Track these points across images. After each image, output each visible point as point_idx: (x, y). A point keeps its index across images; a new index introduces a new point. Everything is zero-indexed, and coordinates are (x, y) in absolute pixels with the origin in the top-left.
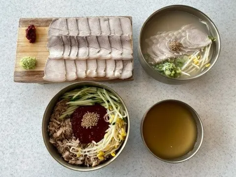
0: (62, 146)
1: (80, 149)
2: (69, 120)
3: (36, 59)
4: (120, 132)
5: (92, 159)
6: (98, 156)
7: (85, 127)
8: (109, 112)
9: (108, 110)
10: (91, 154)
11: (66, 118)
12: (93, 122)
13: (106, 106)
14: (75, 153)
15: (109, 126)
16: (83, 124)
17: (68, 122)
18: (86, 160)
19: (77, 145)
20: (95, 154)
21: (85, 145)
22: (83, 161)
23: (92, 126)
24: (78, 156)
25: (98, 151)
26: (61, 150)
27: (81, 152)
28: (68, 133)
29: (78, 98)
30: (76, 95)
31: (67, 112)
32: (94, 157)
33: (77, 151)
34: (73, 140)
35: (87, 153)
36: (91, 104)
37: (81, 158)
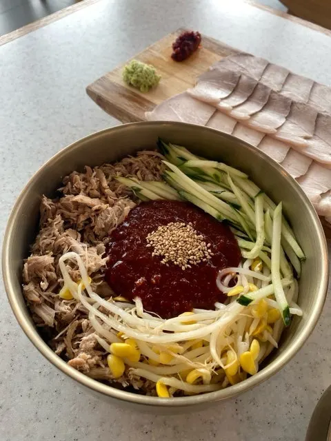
1: (86, 281)
2: (132, 204)
5: (87, 339)
7: (152, 249)
8: (243, 270)
9: (246, 265)
10: (102, 322)
12: (183, 256)
13: (252, 250)
14: (67, 278)
16: (152, 237)
17: (128, 206)
20: (110, 336)
22: (62, 322)
23: (170, 262)
24: (62, 293)
25: (128, 332)
26: (44, 240)
27: (79, 289)
28: (100, 223)
31: (146, 184)
32: (102, 342)
33: (76, 279)
34: (94, 249)
35: (93, 311)
37: (64, 308)
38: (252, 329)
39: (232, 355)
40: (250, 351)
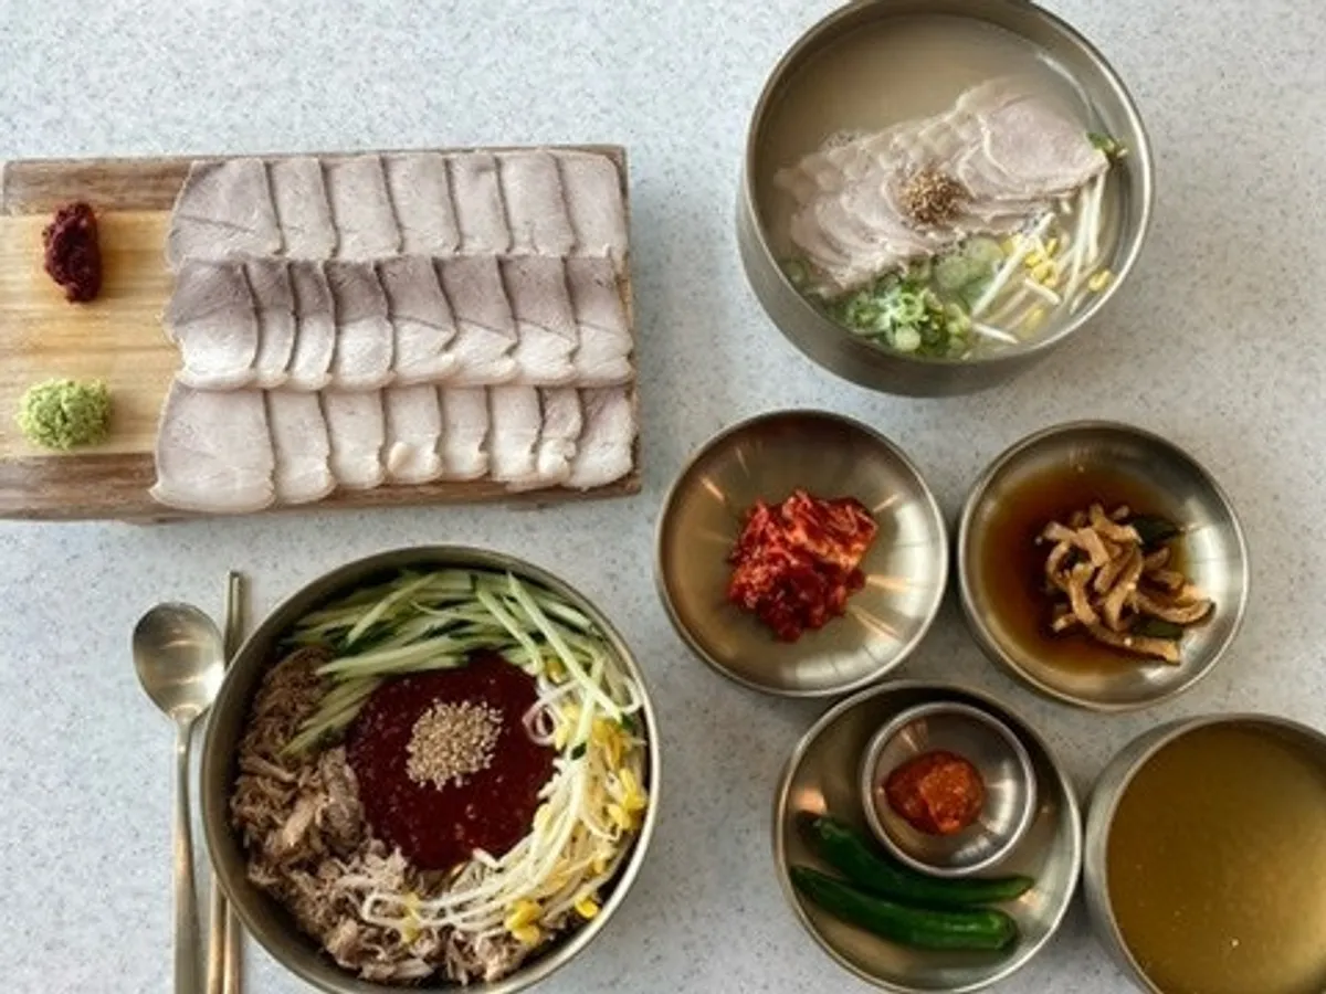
0: (314, 895)
1: (412, 901)
2: (340, 752)
3: (110, 388)
4: (614, 789)
5: (480, 943)
6: (509, 924)
7: (430, 784)
8: (547, 695)
9: (542, 683)
10: (473, 919)
11: (324, 745)
12: (472, 751)
13: (530, 659)
14: (392, 924)
15: (557, 763)
16: (416, 770)
17: (336, 764)
18: (453, 954)
19: (398, 880)
20: (496, 919)
21: (435, 875)
22: (437, 959)
23: (466, 776)
24: (405, 938)
25: (506, 900)
26: (316, 915)
27: (416, 917)
28: (343, 825)
29: (378, 636)
30: (362, 621)
31: (323, 713)
32: (493, 932)
33: (401, 913)
34: (372, 859)
35: (452, 919)
36: (449, 662)
37: (426, 947)
38: (609, 758)
39: (614, 810)
40: (624, 786)
